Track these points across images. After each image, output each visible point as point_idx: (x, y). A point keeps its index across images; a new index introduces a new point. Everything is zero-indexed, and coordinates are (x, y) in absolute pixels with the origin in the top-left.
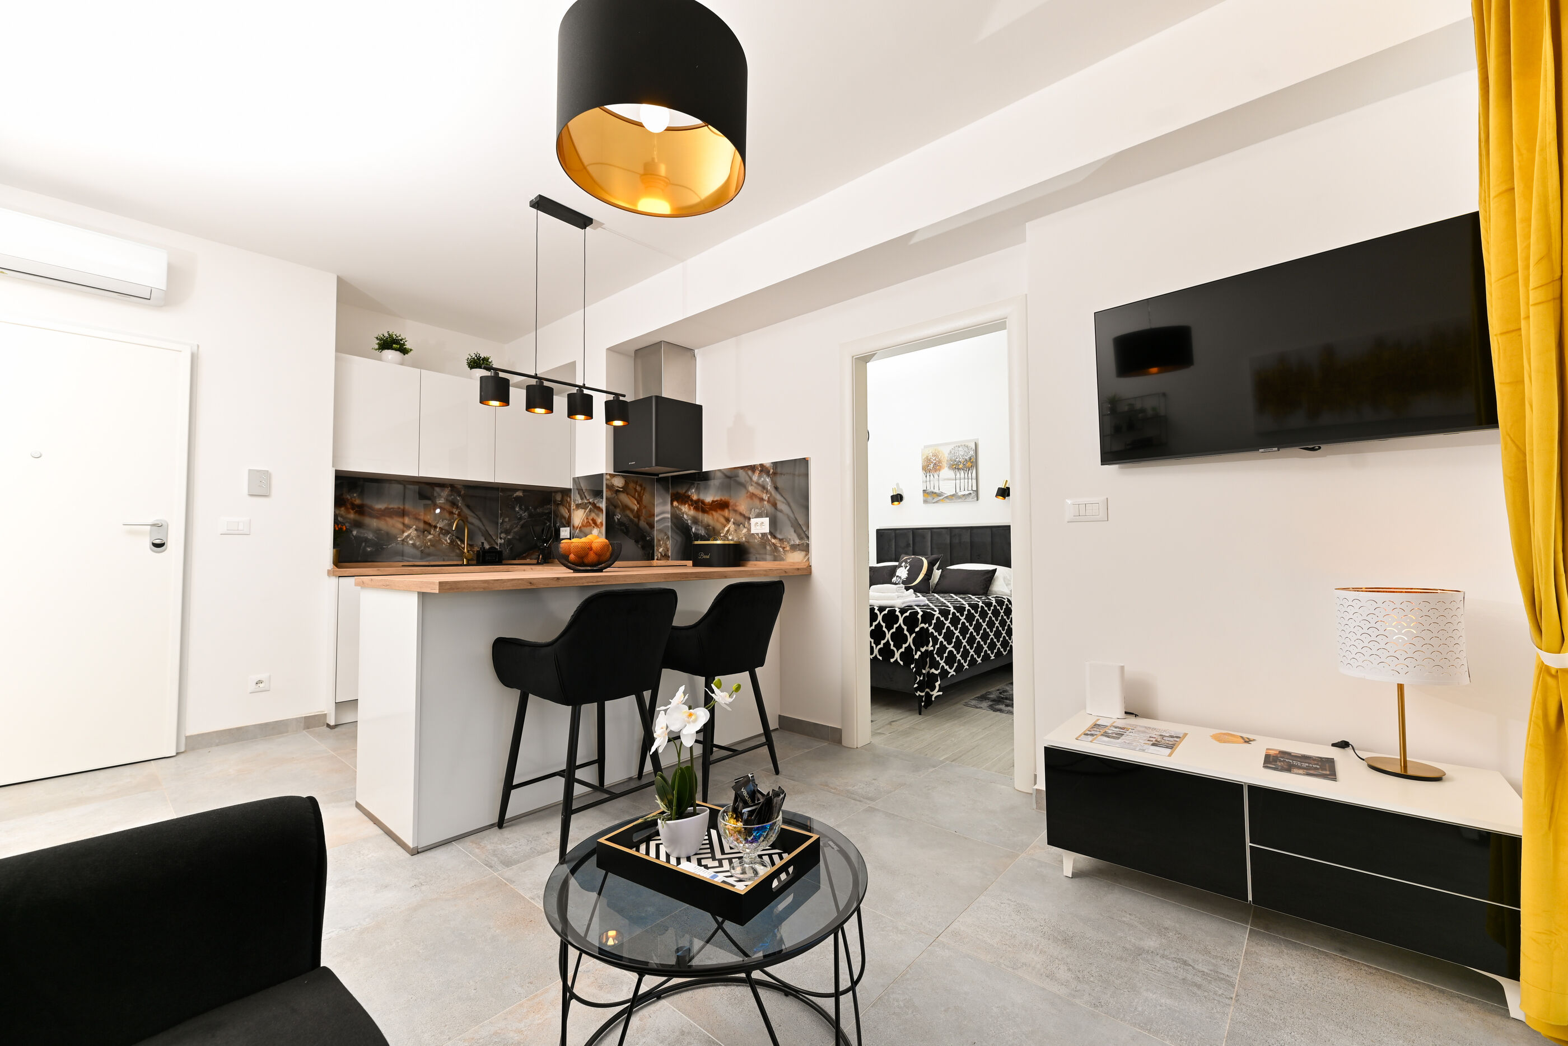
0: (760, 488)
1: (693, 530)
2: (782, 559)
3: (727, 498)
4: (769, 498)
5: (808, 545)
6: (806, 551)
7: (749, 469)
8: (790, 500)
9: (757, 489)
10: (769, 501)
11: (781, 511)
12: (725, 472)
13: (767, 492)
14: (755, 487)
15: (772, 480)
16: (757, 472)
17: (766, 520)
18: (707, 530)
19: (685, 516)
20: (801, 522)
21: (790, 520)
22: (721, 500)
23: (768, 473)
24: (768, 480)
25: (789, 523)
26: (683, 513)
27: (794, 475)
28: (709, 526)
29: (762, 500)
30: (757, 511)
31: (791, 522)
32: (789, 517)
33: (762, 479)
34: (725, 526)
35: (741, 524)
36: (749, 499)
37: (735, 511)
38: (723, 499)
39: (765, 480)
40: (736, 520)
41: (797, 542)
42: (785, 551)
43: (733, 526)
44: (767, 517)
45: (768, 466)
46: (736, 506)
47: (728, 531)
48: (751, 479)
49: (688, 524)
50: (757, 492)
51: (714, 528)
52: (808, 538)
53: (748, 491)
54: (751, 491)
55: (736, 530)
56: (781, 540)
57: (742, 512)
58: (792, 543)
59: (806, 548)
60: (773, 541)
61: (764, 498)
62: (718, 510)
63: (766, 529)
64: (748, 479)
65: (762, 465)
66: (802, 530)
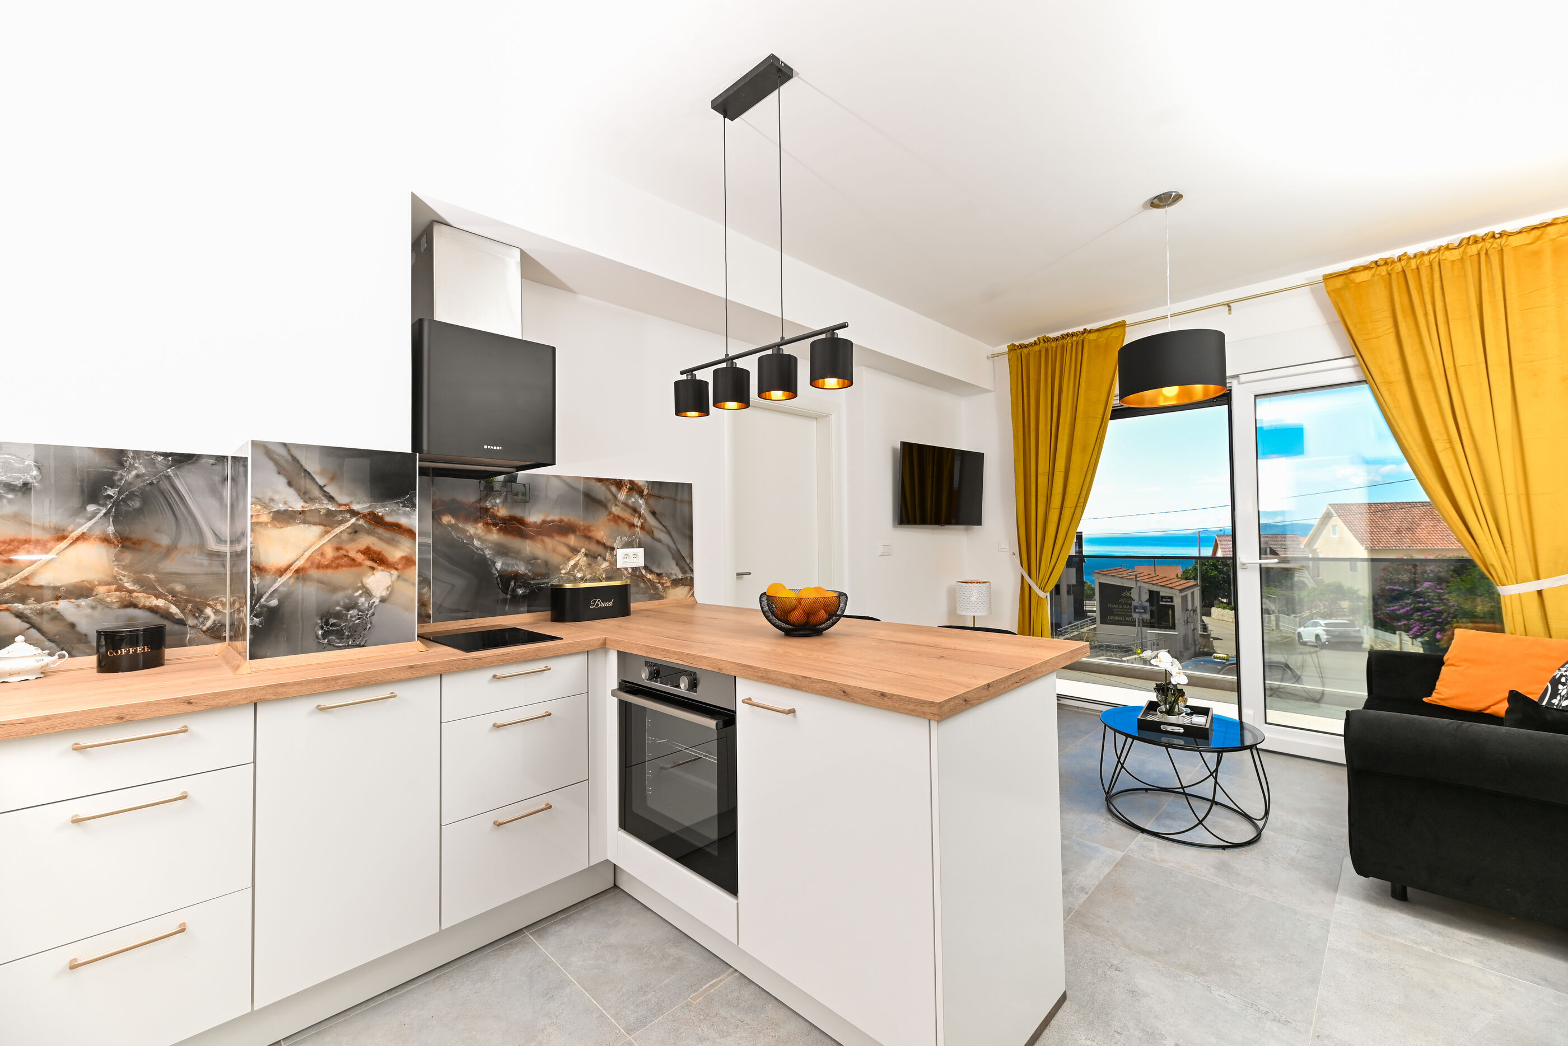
0: (630, 511)
1: (499, 565)
2: (662, 597)
3: (572, 519)
4: (642, 524)
5: (692, 579)
6: (690, 586)
7: (612, 484)
8: (671, 529)
9: (625, 510)
10: (642, 528)
11: (659, 541)
12: (568, 481)
13: (640, 516)
14: (622, 509)
15: (647, 503)
16: (624, 491)
17: (641, 551)
18: (532, 565)
19: (476, 542)
20: (685, 553)
21: (670, 551)
22: (561, 521)
23: (641, 493)
24: (640, 501)
25: (670, 555)
26: (471, 537)
27: (675, 500)
28: (535, 558)
29: (632, 525)
30: (625, 539)
31: (672, 554)
32: (669, 548)
33: (633, 500)
34: (569, 559)
35: (599, 555)
36: (612, 523)
37: (589, 538)
38: (565, 519)
39: (637, 501)
40: (589, 551)
41: (680, 576)
42: (665, 588)
43: (585, 559)
44: (640, 546)
45: (640, 484)
46: (589, 531)
47: (575, 566)
48: (615, 497)
49: (484, 556)
50: (626, 515)
51: (546, 563)
52: (692, 571)
53: (610, 513)
54: (615, 513)
55: (590, 565)
56: (659, 575)
57: (600, 540)
58: (674, 577)
59: (688, 582)
60: (649, 576)
61: (636, 523)
62: (555, 535)
63: (640, 562)
64: (610, 496)
65: (631, 482)
66: (685, 562)
